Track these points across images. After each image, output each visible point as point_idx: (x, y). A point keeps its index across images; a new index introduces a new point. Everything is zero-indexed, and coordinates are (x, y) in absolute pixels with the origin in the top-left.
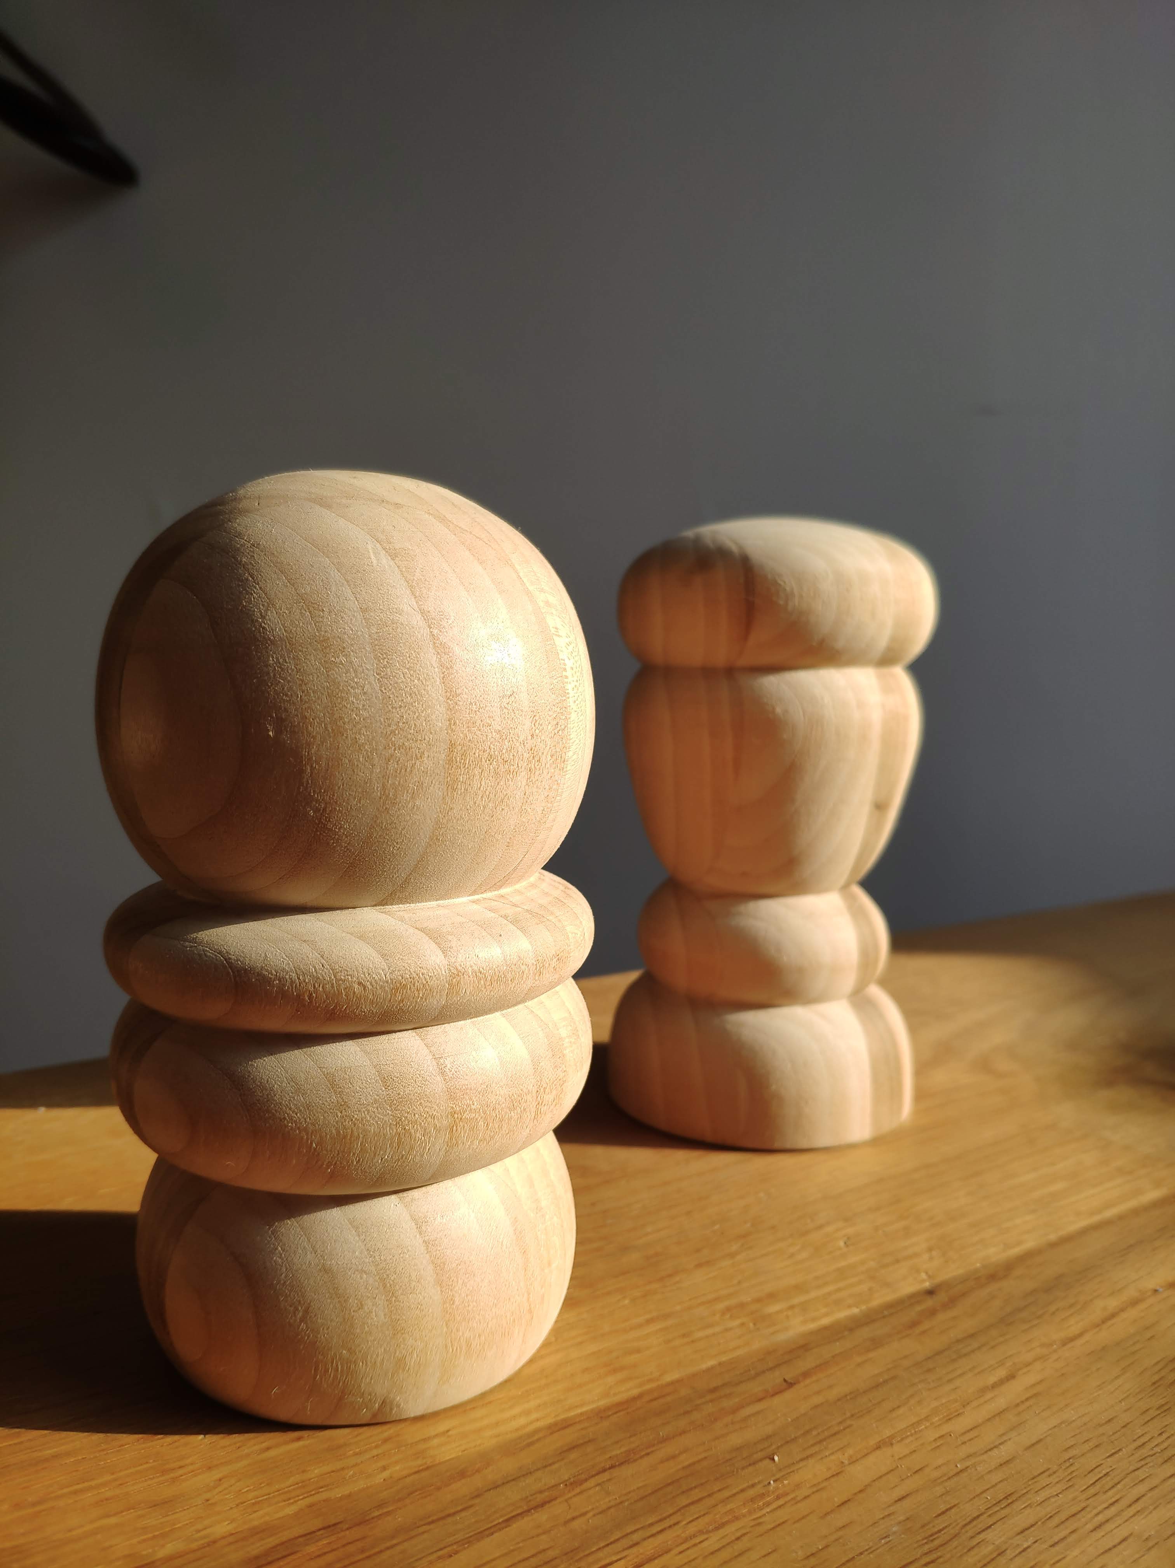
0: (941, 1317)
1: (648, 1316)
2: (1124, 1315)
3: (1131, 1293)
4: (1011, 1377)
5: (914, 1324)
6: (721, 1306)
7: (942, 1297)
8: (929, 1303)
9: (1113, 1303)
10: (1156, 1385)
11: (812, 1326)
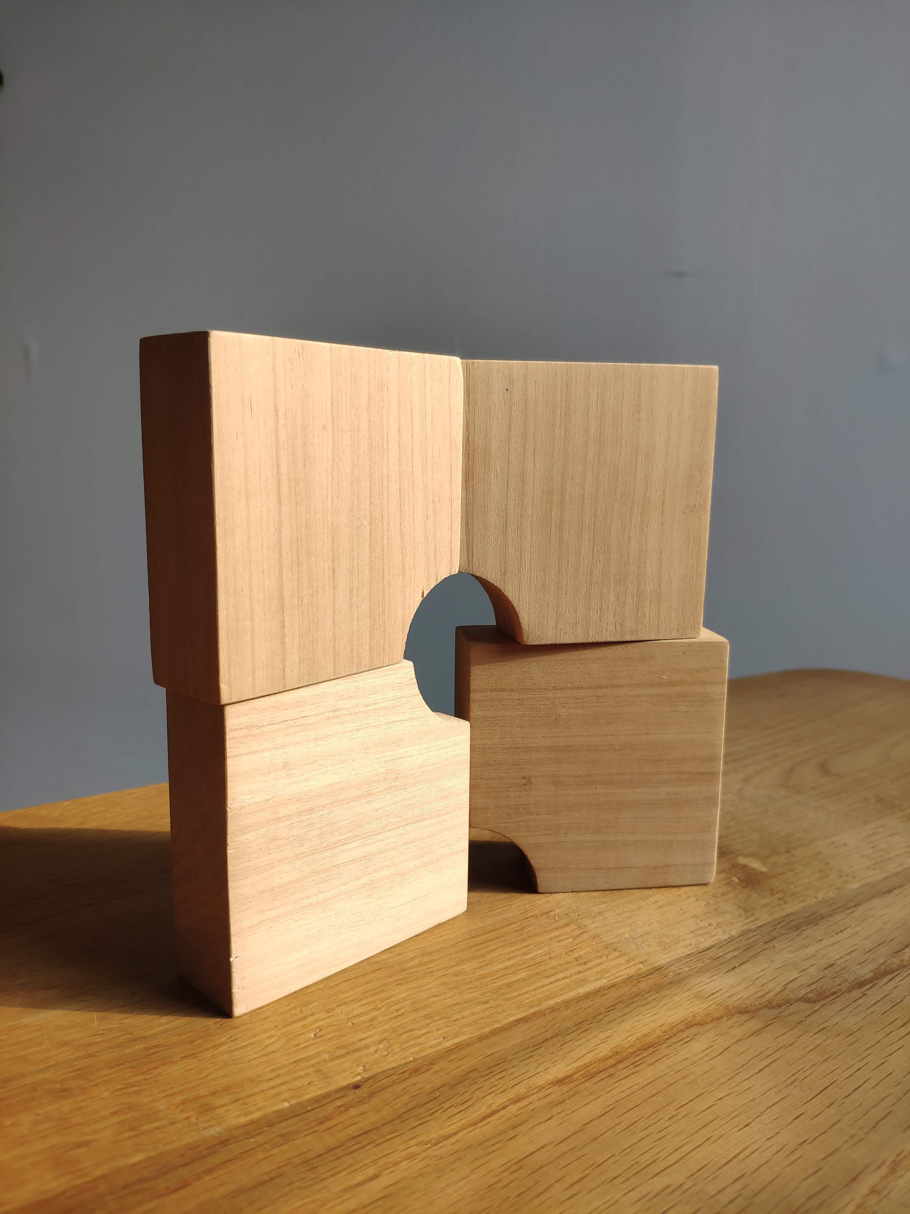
0: (353, 1112)
1: (115, 1109)
2: (502, 1113)
3: (521, 1089)
4: (376, 1176)
5: (327, 1119)
6: (180, 1098)
7: (362, 1092)
8: (352, 1096)
9: (500, 1100)
10: (491, 1188)
11: (243, 1120)
